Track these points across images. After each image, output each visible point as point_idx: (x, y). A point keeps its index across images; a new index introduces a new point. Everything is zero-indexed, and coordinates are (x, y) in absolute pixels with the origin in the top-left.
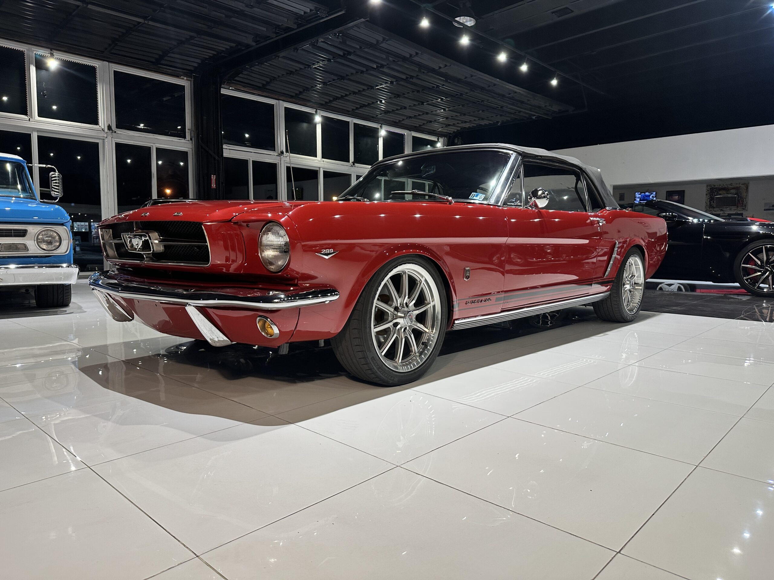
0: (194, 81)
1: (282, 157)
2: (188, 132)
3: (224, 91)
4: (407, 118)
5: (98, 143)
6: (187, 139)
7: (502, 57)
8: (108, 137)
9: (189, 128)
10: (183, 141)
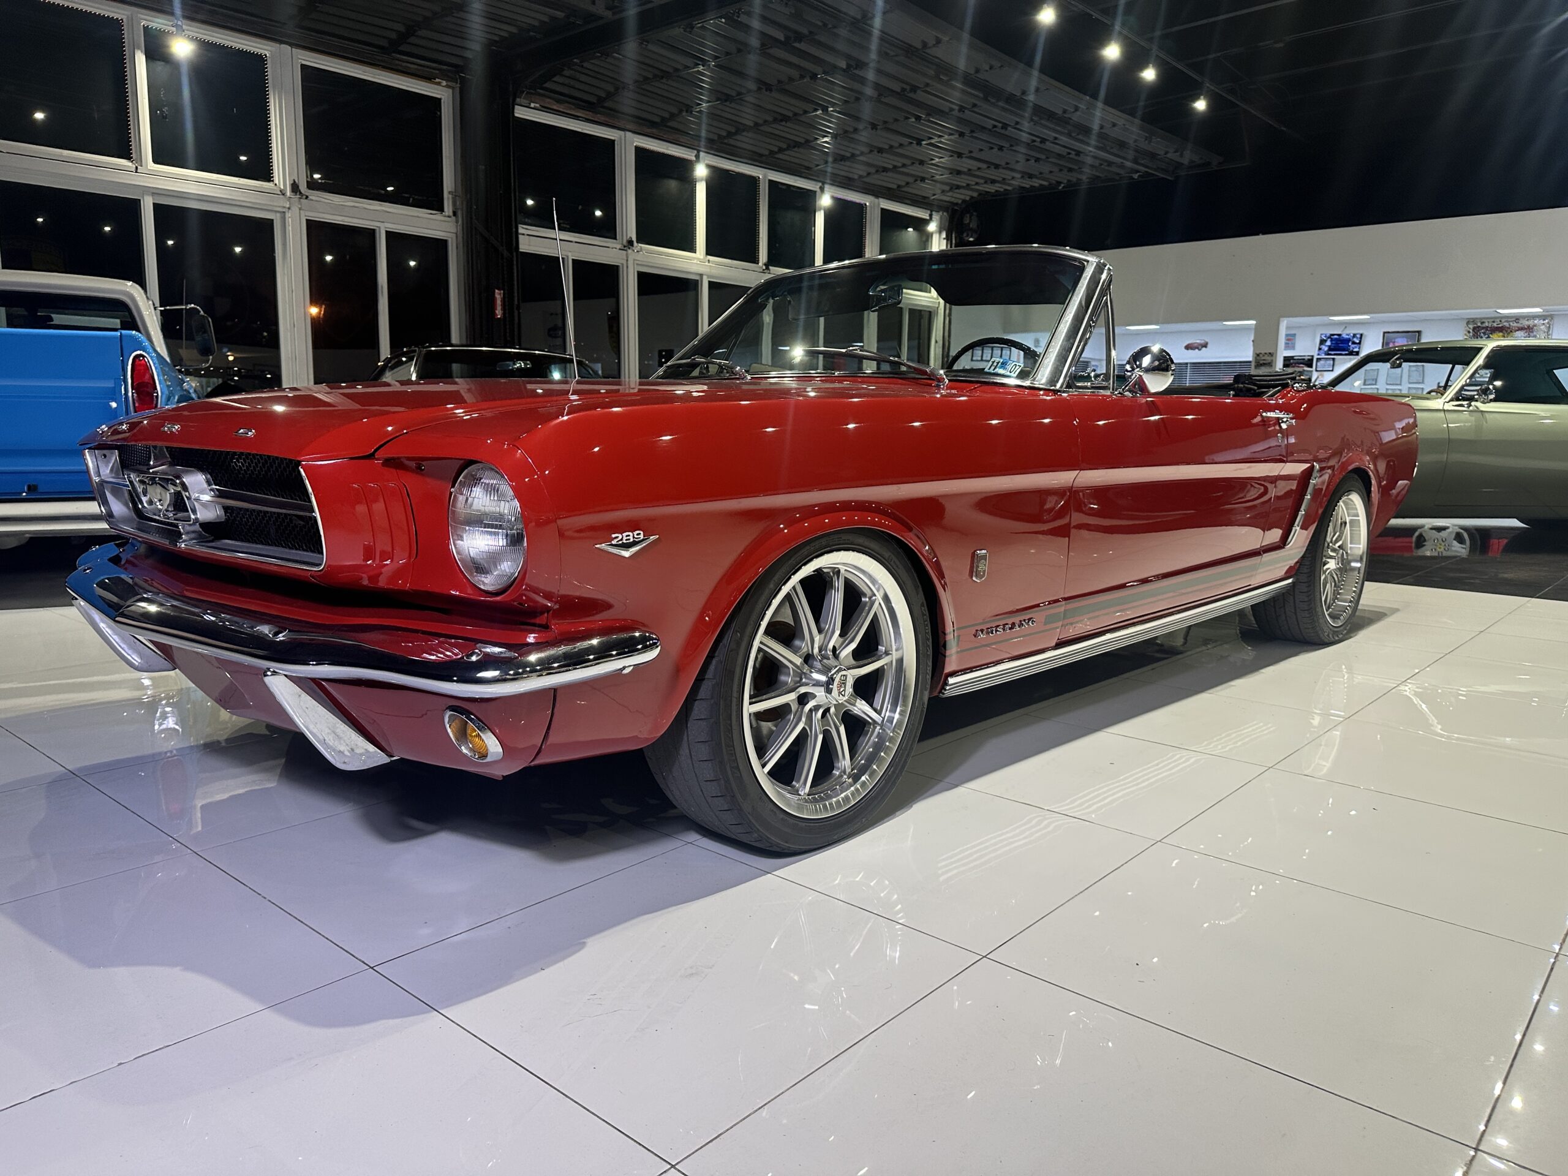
0: (460, 88)
1: (630, 251)
2: (448, 198)
3: (520, 112)
4: (877, 171)
5: (273, 220)
6: (447, 214)
7: (1112, 52)
8: (292, 208)
9: (450, 190)
10: (437, 216)
